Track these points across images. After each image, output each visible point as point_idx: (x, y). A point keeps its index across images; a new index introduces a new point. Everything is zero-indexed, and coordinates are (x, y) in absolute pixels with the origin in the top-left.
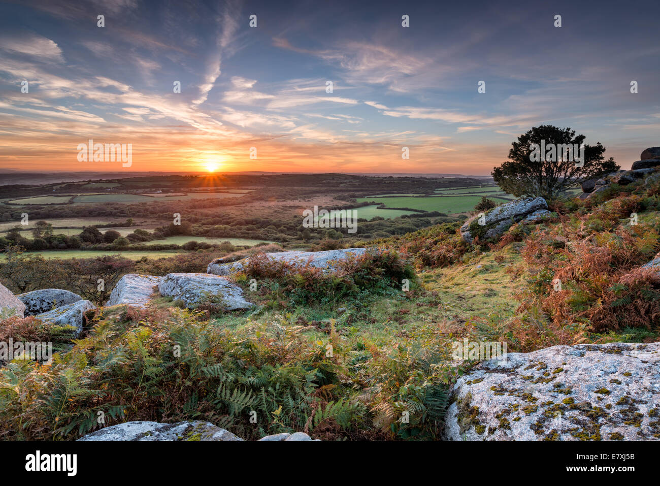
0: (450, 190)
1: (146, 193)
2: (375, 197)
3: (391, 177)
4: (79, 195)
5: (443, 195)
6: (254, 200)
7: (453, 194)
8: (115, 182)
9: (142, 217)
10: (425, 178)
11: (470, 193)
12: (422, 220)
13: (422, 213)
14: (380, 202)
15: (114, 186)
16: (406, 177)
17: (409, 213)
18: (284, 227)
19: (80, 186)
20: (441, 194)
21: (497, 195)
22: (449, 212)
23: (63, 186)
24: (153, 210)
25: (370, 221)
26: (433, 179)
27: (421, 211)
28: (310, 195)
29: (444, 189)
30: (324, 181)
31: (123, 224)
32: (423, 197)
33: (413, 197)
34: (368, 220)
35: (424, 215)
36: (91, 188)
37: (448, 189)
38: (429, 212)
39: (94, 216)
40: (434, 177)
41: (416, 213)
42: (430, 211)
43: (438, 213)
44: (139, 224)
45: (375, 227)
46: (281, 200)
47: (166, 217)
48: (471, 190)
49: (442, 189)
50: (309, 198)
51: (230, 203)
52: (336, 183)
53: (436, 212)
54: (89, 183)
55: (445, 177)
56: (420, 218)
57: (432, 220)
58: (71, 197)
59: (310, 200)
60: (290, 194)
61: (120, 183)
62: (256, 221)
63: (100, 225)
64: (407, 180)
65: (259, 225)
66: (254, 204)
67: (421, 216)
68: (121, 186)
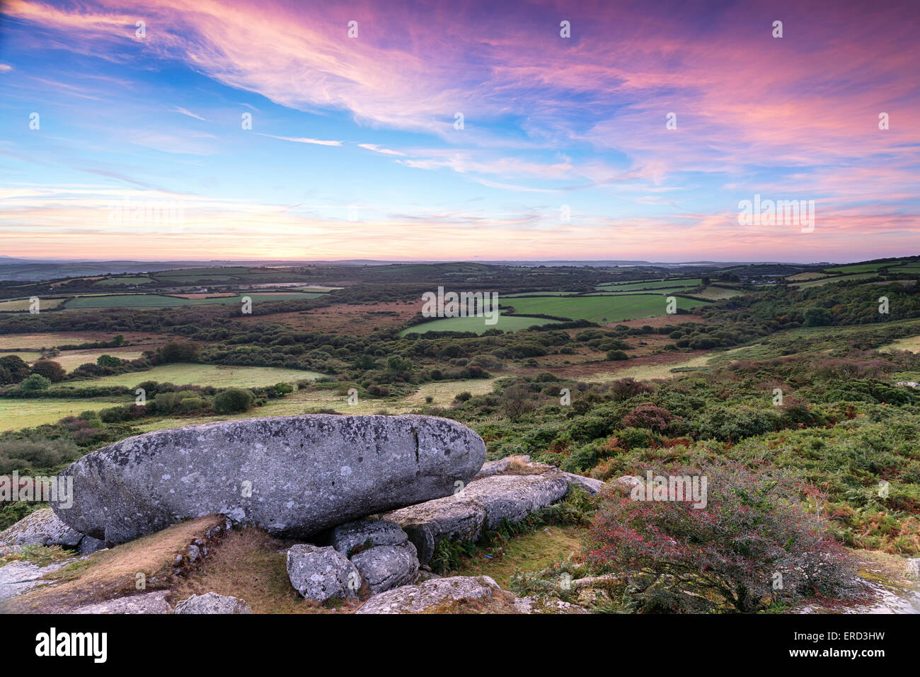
0: (619, 284)
1: (183, 292)
2: (507, 298)
3: (543, 267)
4: (77, 296)
5: (603, 294)
6: (332, 302)
7: (622, 291)
8: (145, 277)
9: (150, 331)
10: (592, 268)
11: (645, 290)
12: (556, 335)
13: (561, 323)
14: (507, 305)
15: (141, 283)
16: (564, 267)
17: (541, 323)
18: (347, 347)
19: (92, 282)
20: (604, 291)
21: (683, 292)
22: (605, 320)
23: (66, 282)
24: (171, 320)
25: (481, 336)
26: (601, 268)
27: (562, 319)
28: (416, 295)
29: (610, 284)
30: (448, 274)
31: (107, 344)
32: (574, 296)
33: (560, 296)
34: (479, 335)
35: (563, 325)
36: (107, 286)
37: (616, 283)
38: (574, 321)
39: (78, 330)
40: (604, 265)
41: (552, 322)
42: (575, 318)
43: (586, 322)
44: (133, 343)
45: (480, 347)
46: (371, 303)
47: (184, 331)
48: (647, 285)
49: (607, 284)
50: (412, 300)
51: (293, 308)
52: (463, 276)
53: (583, 320)
54: (106, 279)
55: (620, 266)
56: (554, 332)
57: (572, 333)
58: (62, 300)
59: (413, 302)
60: (387, 294)
61: (152, 279)
62: (311, 337)
63: (70, 346)
64: (563, 271)
65: (311, 344)
66: (328, 310)
67: (559, 327)
68: (152, 283)
